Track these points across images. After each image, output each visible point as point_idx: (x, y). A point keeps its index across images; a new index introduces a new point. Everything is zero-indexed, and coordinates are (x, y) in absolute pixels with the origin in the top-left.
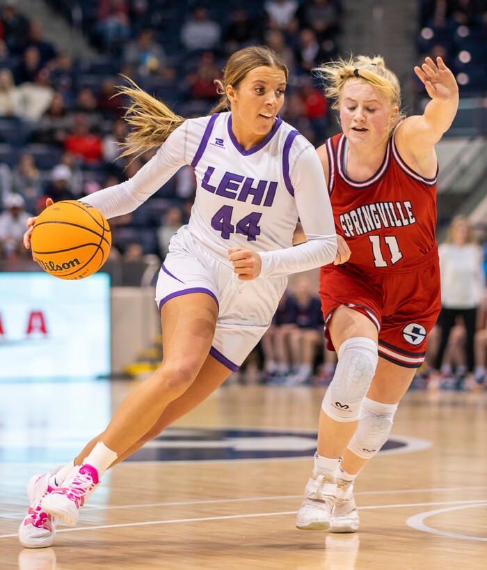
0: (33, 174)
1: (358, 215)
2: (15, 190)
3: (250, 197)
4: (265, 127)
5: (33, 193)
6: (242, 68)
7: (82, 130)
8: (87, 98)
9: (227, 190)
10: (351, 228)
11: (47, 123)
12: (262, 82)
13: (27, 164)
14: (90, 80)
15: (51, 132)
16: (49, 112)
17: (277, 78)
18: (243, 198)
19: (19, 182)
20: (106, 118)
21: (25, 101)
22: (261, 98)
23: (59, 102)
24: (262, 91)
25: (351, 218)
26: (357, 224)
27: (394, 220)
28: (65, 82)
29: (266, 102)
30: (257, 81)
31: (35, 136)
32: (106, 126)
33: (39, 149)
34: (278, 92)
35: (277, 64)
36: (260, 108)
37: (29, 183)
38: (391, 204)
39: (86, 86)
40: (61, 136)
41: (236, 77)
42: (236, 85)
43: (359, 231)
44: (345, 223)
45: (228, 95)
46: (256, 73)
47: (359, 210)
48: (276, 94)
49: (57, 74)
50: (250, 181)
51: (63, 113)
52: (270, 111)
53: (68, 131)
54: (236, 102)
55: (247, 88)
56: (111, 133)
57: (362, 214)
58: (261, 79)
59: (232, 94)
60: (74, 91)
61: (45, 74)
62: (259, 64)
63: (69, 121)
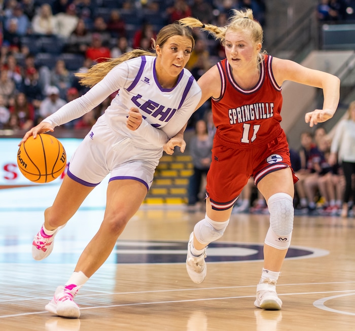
0: (65, 73)
1: (241, 111)
2: (53, 84)
3: (160, 116)
4: (176, 72)
5: (65, 85)
6: (166, 35)
7: (98, 43)
8: (100, 23)
9: (147, 108)
10: (235, 118)
11: (74, 39)
12: (176, 44)
13: (61, 66)
14: (103, 11)
15: (77, 45)
16: (75, 32)
17: (186, 43)
18: (155, 115)
19: (55, 78)
20: (113, 37)
21: (60, 25)
22: (175, 54)
23: (82, 25)
24: (175, 49)
25: (237, 112)
26: (240, 116)
27: (262, 114)
28: (86, 12)
29: (177, 57)
30: (174, 44)
31: (66, 48)
32: (114, 41)
33: (69, 57)
34: (186, 52)
35: (186, 35)
36: (174, 60)
37: (62, 79)
38: (263, 104)
39: (100, 15)
40: (83, 48)
41: (162, 40)
42: (161, 45)
43: (240, 120)
44: (232, 114)
45: (157, 51)
46: (173, 39)
47: (242, 107)
48: (184, 53)
49: (81, 7)
50: (162, 107)
51: (85, 33)
52: (179, 63)
53: (88, 45)
54: (161, 55)
55: (167, 47)
56: (117, 46)
57: (244, 110)
58: (176, 43)
59: (159, 50)
60: (92, 18)
61: (72, 7)
62: (175, 34)
63: (89, 38)
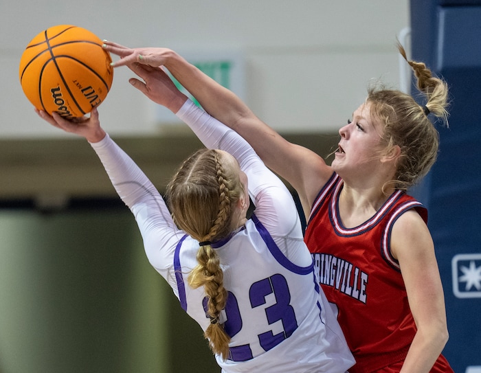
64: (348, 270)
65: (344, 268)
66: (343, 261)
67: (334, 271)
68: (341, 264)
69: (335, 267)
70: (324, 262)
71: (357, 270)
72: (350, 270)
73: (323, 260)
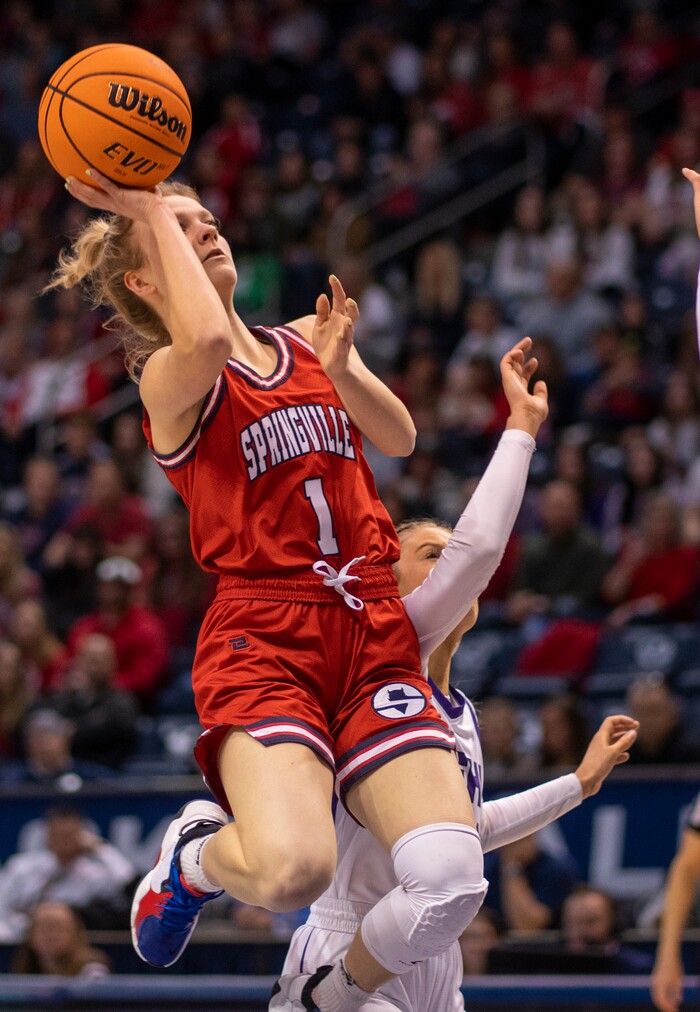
64: (318, 416)
65: (311, 416)
66: (304, 408)
67: (301, 427)
68: (305, 412)
69: (299, 422)
70: (279, 423)
71: (331, 409)
72: (322, 414)
73: (276, 422)
